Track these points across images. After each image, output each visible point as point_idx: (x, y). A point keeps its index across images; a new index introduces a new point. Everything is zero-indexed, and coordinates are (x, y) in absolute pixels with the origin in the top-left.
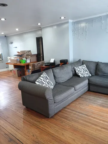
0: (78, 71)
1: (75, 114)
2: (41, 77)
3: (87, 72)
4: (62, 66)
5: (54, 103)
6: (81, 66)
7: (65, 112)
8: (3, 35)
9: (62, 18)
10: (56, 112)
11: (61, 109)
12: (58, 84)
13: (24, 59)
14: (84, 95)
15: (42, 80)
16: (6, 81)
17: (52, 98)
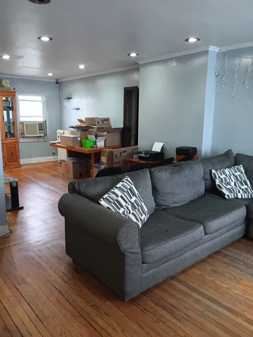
0: (222, 181)
1: (197, 301)
2: (117, 188)
3: (246, 187)
4: (179, 165)
5: (143, 263)
6: (229, 167)
7: (169, 290)
8: (50, 78)
9: (192, 40)
10: (145, 287)
11: (161, 281)
12: (163, 210)
13: (92, 137)
14: (230, 248)
15: (117, 196)
16: (45, 185)
17: (138, 250)
